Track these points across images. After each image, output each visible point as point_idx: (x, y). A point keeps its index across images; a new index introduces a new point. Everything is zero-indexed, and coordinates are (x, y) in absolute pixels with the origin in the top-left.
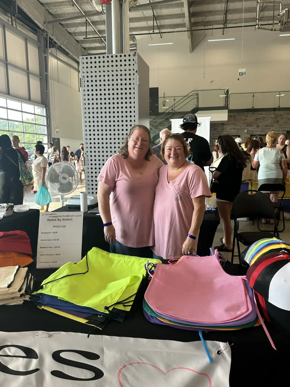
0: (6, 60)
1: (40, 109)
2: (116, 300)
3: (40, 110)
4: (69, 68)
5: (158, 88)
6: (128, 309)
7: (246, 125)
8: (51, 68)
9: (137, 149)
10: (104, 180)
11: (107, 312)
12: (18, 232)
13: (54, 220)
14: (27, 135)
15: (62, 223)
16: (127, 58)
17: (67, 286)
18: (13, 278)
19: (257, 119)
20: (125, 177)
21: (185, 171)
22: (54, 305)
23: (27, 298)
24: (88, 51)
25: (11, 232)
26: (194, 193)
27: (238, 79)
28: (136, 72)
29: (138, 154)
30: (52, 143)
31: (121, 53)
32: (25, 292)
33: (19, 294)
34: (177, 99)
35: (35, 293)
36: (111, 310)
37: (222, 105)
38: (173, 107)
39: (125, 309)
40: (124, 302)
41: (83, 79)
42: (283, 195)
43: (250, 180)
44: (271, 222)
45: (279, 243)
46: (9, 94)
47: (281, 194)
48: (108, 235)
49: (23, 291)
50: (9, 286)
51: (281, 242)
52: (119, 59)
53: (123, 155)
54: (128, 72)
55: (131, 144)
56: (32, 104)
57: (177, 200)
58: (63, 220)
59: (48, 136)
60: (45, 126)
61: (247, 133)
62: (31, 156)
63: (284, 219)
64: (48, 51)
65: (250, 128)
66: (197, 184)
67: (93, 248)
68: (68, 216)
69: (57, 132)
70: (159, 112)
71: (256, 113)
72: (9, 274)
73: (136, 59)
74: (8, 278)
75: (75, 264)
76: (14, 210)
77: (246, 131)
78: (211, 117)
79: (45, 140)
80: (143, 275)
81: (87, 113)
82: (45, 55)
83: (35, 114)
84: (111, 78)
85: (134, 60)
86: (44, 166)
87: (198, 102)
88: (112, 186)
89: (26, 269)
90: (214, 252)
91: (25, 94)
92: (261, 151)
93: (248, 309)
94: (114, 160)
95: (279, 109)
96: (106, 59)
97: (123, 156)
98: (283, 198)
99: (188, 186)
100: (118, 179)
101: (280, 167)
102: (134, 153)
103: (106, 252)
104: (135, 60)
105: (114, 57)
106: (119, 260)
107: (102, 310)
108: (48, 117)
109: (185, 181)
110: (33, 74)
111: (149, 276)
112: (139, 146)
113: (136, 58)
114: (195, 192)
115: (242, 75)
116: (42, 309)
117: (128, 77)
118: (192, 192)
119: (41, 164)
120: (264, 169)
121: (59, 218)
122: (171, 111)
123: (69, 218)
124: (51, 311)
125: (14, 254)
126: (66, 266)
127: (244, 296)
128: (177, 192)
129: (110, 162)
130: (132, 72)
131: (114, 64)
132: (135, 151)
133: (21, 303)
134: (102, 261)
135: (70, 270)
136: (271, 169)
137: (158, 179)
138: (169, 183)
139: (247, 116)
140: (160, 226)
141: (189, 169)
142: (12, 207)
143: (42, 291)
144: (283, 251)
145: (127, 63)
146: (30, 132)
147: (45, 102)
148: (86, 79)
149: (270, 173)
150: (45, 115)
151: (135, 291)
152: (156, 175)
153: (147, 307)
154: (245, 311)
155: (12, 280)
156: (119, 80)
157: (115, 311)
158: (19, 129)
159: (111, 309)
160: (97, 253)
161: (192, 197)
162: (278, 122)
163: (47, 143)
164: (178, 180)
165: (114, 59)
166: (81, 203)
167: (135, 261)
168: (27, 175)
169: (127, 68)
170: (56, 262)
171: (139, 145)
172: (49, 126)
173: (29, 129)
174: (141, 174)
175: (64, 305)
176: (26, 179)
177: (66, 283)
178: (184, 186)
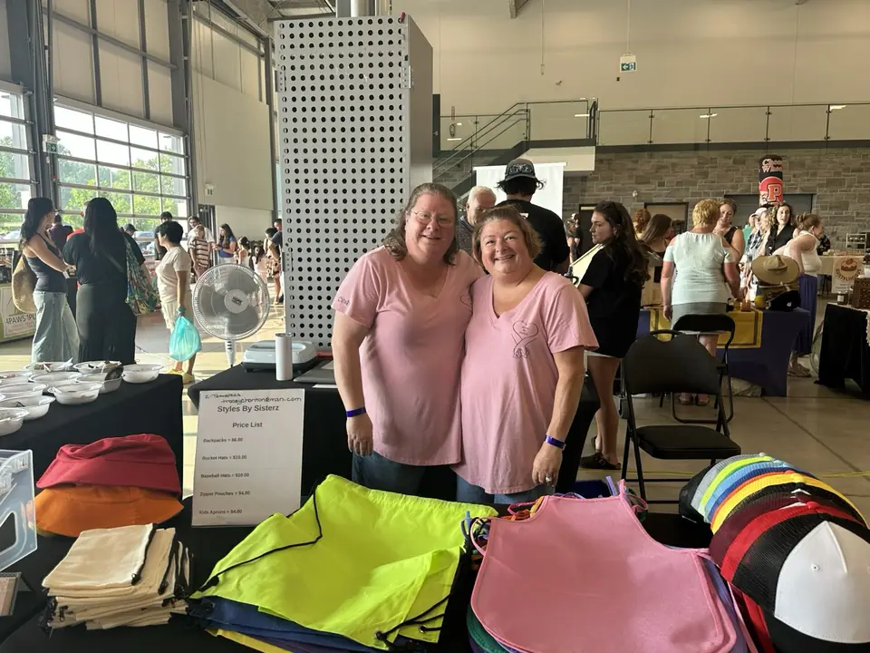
0: (95, 26)
1: (170, 139)
2: (402, 616)
3: (169, 142)
4: (237, 47)
5: (439, 95)
6: (434, 638)
7: (634, 181)
8: (198, 47)
9: (425, 240)
10: (349, 308)
11: (384, 647)
12: (146, 438)
13: (233, 409)
14: (138, 198)
15: (254, 417)
16: (385, 27)
17: (276, 578)
18: (143, 558)
19: (660, 168)
20: (398, 304)
21: (535, 289)
22: (249, 628)
23: (181, 607)
24: (281, 10)
25: (128, 439)
26: (558, 340)
27: (618, 79)
28: (406, 59)
29: (429, 251)
30: (198, 216)
31: (370, 15)
32: (175, 593)
33: (160, 600)
34: (483, 121)
35: (197, 595)
36: (392, 642)
37: (583, 135)
38: (474, 139)
39: (425, 636)
40: (421, 620)
41: (283, 72)
42: (730, 341)
43: (651, 305)
44: (701, 400)
45: (783, 470)
46: (99, 103)
47: (723, 337)
48: (355, 437)
49: (170, 592)
50: (136, 580)
51: (784, 466)
52: (365, 28)
53: (394, 251)
54: (386, 60)
55: (412, 227)
56: (152, 128)
57: (519, 356)
58: (257, 408)
59: (190, 200)
60: (181, 177)
61: (639, 198)
62: (148, 246)
63: (731, 395)
64: (190, 9)
65: (643, 189)
66: (564, 318)
67: (328, 476)
68: (267, 400)
69: (210, 192)
70: (442, 149)
71: (656, 154)
72: (130, 546)
73: (405, 31)
74: (128, 557)
75: (288, 517)
76: (124, 378)
77: (634, 195)
78: (565, 164)
79: (181, 210)
80: (461, 549)
81: (291, 151)
82: (184, 17)
83: (159, 151)
84: (347, 71)
85: (400, 32)
86: (182, 270)
87: (528, 127)
88: (366, 324)
89: (172, 531)
90: (617, 486)
91: (136, 104)
92: (680, 241)
93: (726, 639)
94: (374, 263)
95: (709, 146)
96: (336, 29)
97: (393, 254)
98: (729, 347)
99: (544, 324)
100: (382, 309)
101: (720, 277)
102: (418, 248)
103: (360, 486)
104: (402, 32)
105: (355, 23)
106: (394, 505)
107: (371, 642)
108: (189, 157)
109: (537, 315)
110: (157, 60)
111: (474, 551)
112: (432, 234)
113: (405, 27)
114: (561, 339)
115: (628, 69)
116: (220, 636)
117: (386, 70)
118: (553, 339)
119: (175, 266)
120: (686, 282)
121: (247, 404)
122: (469, 148)
123: (270, 404)
124: (243, 643)
125: (137, 494)
126: (269, 523)
127: (709, 602)
128: (518, 339)
129: (365, 266)
130: (396, 59)
131: (356, 39)
132: (424, 244)
133: (165, 619)
134: (353, 511)
135: (281, 536)
136: (702, 282)
137: (470, 308)
138: (498, 317)
139: (637, 162)
140: (478, 415)
141: (546, 285)
142: (120, 370)
143: (216, 590)
144: (799, 490)
145: (386, 38)
146: (145, 191)
147: (181, 123)
148: (290, 73)
149: (700, 290)
150: (182, 153)
151: (447, 592)
152: (466, 299)
153: (479, 630)
154: (721, 642)
155: (140, 563)
156: (366, 77)
157: (402, 643)
158: (120, 184)
159: (391, 639)
160: (339, 490)
161: (555, 349)
162: (705, 175)
163: (186, 216)
164: (519, 311)
165: (356, 28)
166: (277, 359)
167: (432, 510)
168: (144, 291)
169: (385, 48)
170: (239, 511)
171: (431, 230)
172: (191, 177)
173: (144, 185)
174: (433, 296)
175: (274, 626)
176: (141, 302)
177: (274, 571)
178: (534, 324)
